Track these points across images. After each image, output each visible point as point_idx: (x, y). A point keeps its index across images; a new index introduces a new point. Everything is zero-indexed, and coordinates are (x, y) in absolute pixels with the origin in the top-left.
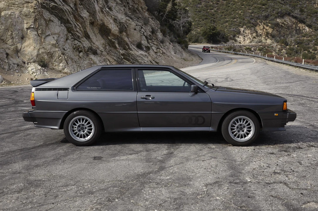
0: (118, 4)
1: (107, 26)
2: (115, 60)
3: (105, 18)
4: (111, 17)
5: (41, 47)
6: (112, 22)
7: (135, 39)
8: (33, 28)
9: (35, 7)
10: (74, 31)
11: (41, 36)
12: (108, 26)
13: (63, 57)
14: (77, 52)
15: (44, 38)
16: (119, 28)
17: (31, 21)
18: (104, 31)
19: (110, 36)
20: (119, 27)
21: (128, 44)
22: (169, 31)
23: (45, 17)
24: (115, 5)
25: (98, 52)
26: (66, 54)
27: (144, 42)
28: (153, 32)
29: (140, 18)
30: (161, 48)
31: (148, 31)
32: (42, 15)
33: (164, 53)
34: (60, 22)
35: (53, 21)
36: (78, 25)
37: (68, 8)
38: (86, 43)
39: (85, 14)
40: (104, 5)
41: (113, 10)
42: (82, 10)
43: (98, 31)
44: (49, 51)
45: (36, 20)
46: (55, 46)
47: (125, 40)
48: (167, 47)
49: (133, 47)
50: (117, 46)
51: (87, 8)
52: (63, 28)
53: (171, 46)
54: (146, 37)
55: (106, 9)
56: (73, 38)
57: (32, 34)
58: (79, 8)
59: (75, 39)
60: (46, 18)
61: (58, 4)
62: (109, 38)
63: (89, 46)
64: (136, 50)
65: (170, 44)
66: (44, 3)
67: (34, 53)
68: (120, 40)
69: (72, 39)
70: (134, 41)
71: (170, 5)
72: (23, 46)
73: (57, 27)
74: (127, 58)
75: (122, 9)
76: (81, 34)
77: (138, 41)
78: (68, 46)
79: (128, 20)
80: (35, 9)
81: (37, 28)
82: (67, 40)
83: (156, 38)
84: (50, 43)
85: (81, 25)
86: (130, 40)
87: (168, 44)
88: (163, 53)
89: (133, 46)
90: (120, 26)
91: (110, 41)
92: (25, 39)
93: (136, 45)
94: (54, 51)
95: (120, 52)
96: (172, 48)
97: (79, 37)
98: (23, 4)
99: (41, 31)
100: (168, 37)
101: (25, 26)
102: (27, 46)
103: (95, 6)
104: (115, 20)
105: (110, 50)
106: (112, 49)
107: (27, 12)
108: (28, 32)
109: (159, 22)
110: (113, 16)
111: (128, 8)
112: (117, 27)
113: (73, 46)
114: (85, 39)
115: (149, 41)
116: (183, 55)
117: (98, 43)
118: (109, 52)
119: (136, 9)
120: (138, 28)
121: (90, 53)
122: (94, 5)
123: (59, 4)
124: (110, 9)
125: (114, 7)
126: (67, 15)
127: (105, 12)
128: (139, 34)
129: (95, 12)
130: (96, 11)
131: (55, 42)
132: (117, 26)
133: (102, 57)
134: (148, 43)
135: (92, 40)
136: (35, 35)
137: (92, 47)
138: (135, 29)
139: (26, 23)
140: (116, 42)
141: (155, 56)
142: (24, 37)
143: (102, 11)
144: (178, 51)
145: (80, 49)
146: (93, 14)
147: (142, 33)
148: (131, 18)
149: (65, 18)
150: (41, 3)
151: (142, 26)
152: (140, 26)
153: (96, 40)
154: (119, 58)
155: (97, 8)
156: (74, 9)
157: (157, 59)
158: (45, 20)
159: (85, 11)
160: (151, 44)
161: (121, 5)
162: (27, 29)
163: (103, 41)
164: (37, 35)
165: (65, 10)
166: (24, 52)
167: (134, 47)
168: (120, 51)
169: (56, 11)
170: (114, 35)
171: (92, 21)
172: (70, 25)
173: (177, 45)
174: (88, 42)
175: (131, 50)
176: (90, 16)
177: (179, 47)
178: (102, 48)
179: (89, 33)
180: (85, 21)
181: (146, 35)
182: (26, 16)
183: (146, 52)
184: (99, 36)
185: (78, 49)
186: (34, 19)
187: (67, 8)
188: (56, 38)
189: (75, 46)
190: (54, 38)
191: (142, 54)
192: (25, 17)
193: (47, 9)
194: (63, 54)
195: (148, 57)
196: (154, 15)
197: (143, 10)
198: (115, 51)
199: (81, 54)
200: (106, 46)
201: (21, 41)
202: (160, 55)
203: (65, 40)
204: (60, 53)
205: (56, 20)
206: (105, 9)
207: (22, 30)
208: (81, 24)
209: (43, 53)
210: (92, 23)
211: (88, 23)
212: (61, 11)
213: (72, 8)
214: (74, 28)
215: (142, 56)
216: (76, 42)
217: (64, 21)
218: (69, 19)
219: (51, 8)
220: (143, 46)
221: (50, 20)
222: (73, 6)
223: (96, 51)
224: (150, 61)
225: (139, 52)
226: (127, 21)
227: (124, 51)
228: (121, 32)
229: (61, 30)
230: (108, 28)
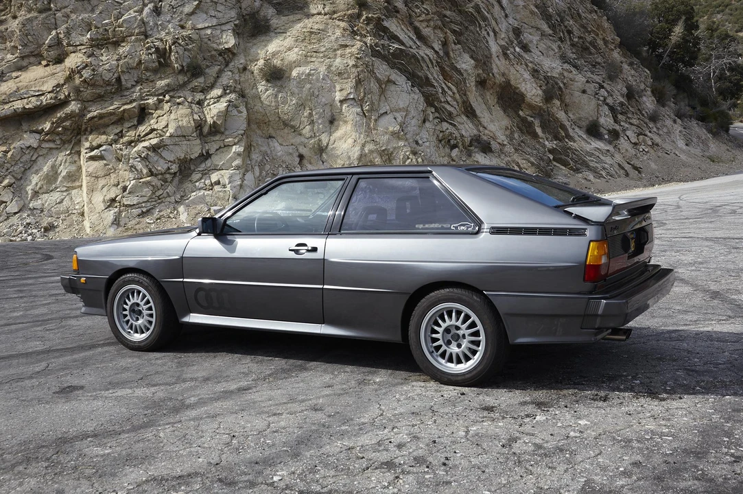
0: (544, 35)
1: (515, 88)
2: (533, 164)
3: (512, 70)
4: (527, 65)
5: (368, 139)
6: (529, 77)
7: (583, 114)
8: (353, 99)
9: (357, 54)
10: (441, 102)
11: (370, 115)
12: (519, 88)
13: (414, 160)
14: (446, 148)
15: (376, 120)
16: (544, 91)
17: (349, 86)
18: (510, 98)
19: (522, 110)
20: (544, 88)
21: (564, 125)
22: (675, 92)
23: (377, 74)
24: (538, 38)
25: (494, 145)
26: (420, 154)
27: (606, 121)
28: (631, 95)
29: (599, 64)
30: (649, 134)
31: (618, 94)
32: (372, 72)
33: (657, 145)
34: (410, 84)
35: (395, 83)
36: (449, 88)
37: (429, 52)
38: (467, 126)
39: (466, 63)
40: (510, 41)
41: (532, 50)
42: (460, 55)
43: (496, 100)
44: (384, 148)
45: (359, 82)
46: (398, 137)
47: (557, 118)
48: (665, 130)
49: (578, 133)
50: (539, 130)
51: (471, 49)
52: (417, 96)
53: (678, 128)
54: (612, 109)
55: (515, 50)
56: (437, 118)
57: (350, 113)
58: (453, 50)
59: (443, 120)
60: (380, 76)
61: (406, 46)
62: (521, 113)
63: (472, 135)
64: (584, 139)
65: (675, 122)
66: (377, 45)
67: (354, 153)
68: (546, 117)
69: (437, 121)
70: (580, 119)
71: (678, 30)
72: (332, 138)
73: (404, 96)
74: (561, 159)
75: (555, 47)
76: (457, 107)
77: (591, 119)
78: (427, 136)
79: (566, 70)
80: (357, 58)
81: (362, 100)
82: (424, 121)
83: (639, 110)
84: (388, 129)
85: (457, 88)
86: (571, 116)
87: (669, 122)
88: (654, 145)
89: (577, 130)
90: (546, 85)
91: (523, 120)
92: (336, 123)
93: (585, 129)
94: (395, 148)
95: (544, 146)
96: (680, 132)
97: (450, 114)
98: (335, 50)
99: (368, 105)
100: (672, 105)
101: (338, 96)
102: (340, 139)
103: (490, 43)
104: (535, 73)
105: (522, 142)
106: (528, 139)
107: (342, 67)
108: (344, 108)
109: (648, 72)
110: (530, 65)
111: (569, 43)
112: (538, 88)
113: (438, 136)
114: (465, 118)
115: (620, 116)
116: (708, 147)
117: (495, 125)
118: (520, 145)
119: (590, 43)
120: (591, 88)
121: (476, 150)
122: (487, 42)
123: (408, 46)
124: (525, 48)
125: (535, 42)
126: (425, 68)
127: (511, 56)
128: (594, 102)
129: (489, 57)
130: (491, 55)
131: (397, 128)
132: (540, 86)
133: (502, 158)
134: (616, 121)
135: (481, 120)
136: (357, 114)
137: (479, 136)
138: (584, 92)
139: (339, 89)
140: (537, 123)
141: (632, 151)
142: (334, 119)
143: (505, 55)
144: (695, 140)
145: (452, 142)
146: (485, 63)
147: (602, 98)
148: (575, 66)
149: (420, 74)
150: (371, 46)
151: (604, 82)
152: (597, 83)
153: (489, 119)
154: (542, 159)
155: (494, 48)
156: (441, 53)
157: (638, 158)
158: (378, 80)
159: (466, 57)
160: (622, 123)
161: (551, 38)
162: (342, 102)
163: (506, 122)
164: (361, 114)
165: (422, 57)
166: (333, 152)
167: (581, 133)
168: (547, 143)
169: (402, 61)
170: (531, 107)
171: (481, 78)
172: (431, 89)
173: (694, 123)
174: (471, 125)
175: (571, 139)
176: (476, 67)
177: (698, 129)
178: (503, 138)
179: (474, 105)
180: (465, 79)
181: (611, 104)
182: (340, 74)
183: (610, 143)
184: (498, 111)
185: (448, 142)
186: (356, 80)
187: (426, 52)
188: (399, 119)
189: (441, 135)
190: (395, 119)
191: (598, 149)
192: (337, 78)
193: (384, 58)
194: (414, 153)
195: (612, 156)
196: (637, 54)
197: (607, 46)
198: (534, 142)
199: (455, 152)
200: (512, 133)
201: (328, 128)
202: (646, 150)
203: (420, 122)
204: (407, 151)
205: (401, 79)
206: (512, 50)
207: (332, 105)
208: (457, 85)
209: (371, 152)
210: (481, 83)
211: (471, 83)
212: (413, 60)
213: (436, 52)
214: (440, 95)
215: (597, 154)
216: (445, 125)
217: (419, 82)
218: (430, 76)
219: (393, 54)
220: (602, 130)
221: (389, 81)
222: (440, 47)
223: (489, 144)
224: (619, 165)
225: (593, 143)
226: (566, 74)
227: (555, 142)
228: (548, 98)
229: (411, 100)
230: (517, 91)
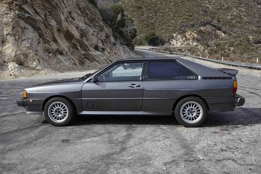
0: (79, 15)
1: (70, 32)
2: (77, 59)
3: (69, 26)
4: (74, 25)
5: (18, 49)
6: (75, 29)
7: (93, 42)
8: (12, 34)
9: (13, 17)
10: (45, 36)
11: (18, 41)
12: (72, 33)
13: (36, 57)
14: (47, 53)
15: (21, 42)
16: (80, 34)
17: (10, 29)
18: (69, 36)
19: (73, 40)
20: (80, 33)
21: (87, 46)
22: (119, 36)
23: (21, 25)
24: (77, 16)
25: (64, 52)
26: (38, 55)
27: (100, 45)
28: (107, 37)
29: (97, 26)
30: (113, 50)
31: (103, 36)
32: (18, 24)
33: (116, 53)
34: (33, 29)
35: (27, 29)
36: (47, 31)
37: (40, 18)
38: (54, 45)
39: (53, 23)
40: (68, 16)
41: (75, 20)
42: (51, 20)
43: (64, 37)
44: (24, 53)
45: (13, 28)
46: (30, 49)
47: (85, 43)
48: (118, 48)
49: (91, 49)
50: (79, 48)
51: (55, 18)
52: (36, 34)
53: (121, 48)
54: (102, 41)
55: (70, 19)
56: (44, 42)
57: (10, 39)
58: (48, 18)
59: (45, 43)
60: (22, 26)
61: (31, 15)
62: (73, 41)
63: (56, 48)
64: (94, 51)
65: (120, 46)
66: (20, 14)
67: (13, 54)
68: (81, 43)
69: (43, 43)
70: (92, 44)
71: (119, 16)
72: (3, 49)
73: (31, 33)
74: (87, 57)
75: (83, 19)
76: (50, 38)
77: (95, 44)
78: (40, 48)
79: (87, 27)
80: (13, 19)
81: (15, 34)
82: (39, 43)
83: (110, 42)
84: (25, 46)
85: (50, 31)
86: (89, 43)
87: (119, 46)
88: (115, 53)
89: (91, 48)
90: (81, 32)
91: (74, 44)
92: (5, 43)
93: (94, 47)
94: (28, 53)
95: (81, 53)
96: (122, 49)
97: (48, 41)
98: (3, 15)
99: (18, 36)
100: (119, 40)
101: (5, 33)
102: (7, 49)
103: (61, 16)
104: (77, 27)
105: (73, 51)
106: (75, 50)
107: (6, 22)
108: (8, 37)
109: (111, 29)
110: (75, 25)
111: (87, 18)
112: (78, 33)
113: (44, 49)
114: (53, 42)
115: (104, 44)
116: (130, 54)
117: (64, 45)
118: (73, 52)
119: (94, 19)
120: (95, 34)
121: (58, 54)
122: (60, 16)
123: (32, 15)
124: (73, 19)
125: (76, 17)
126: (39, 24)
127: (69, 21)
128: (96, 38)
129: (61, 21)
130: (62, 20)
131: (29, 45)
132: (79, 32)
133: (67, 57)
134: (103, 45)
135: (59, 43)
136: (13, 40)
137: (59, 49)
138: (93, 35)
139: (6, 30)
140: (78, 45)
141: (109, 55)
142: (4, 41)
143: (67, 21)
144: (126, 52)
145: (49, 51)
146: (60, 23)
147: (99, 37)
148: (90, 26)
149: (37, 26)
150: (18, 14)
151: (99, 32)
152: (97, 32)
153: (62, 43)
154: (80, 57)
155: (63, 18)
156: (44, 19)
157: (111, 58)
158: (21, 27)
159: (53, 21)
160: (105, 46)
161: (81, 16)
162: (7, 35)
163: (67, 44)
164: (15, 40)
165: (37, 20)
166: (4, 54)
167: (93, 49)
168: (82, 52)
169: (30, 21)
170: (76, 39)
171: (59, 28)
172: (41, 31)
173: (125, 47)
174: (56, 45)
175: (90, 51)
176: (57, 24)
177: (127, 49)
178: (67, 50)
179: (57, 38)
180: (53, 28)
181: (101, 39)
182: (6, 24)
183: (102, 52)
184: (65, 40)
185: (48, 51)
186: (12, 27)
187: (39, 18)
188: (30, 42)
189: (45, 48)
190: (28, 42)
191: (98, 54)
192: (5, 26)
193: (23, 19)
194: (36, 55)
195: (103, 57)
196: (107, 23)
197: (99, 20)
198: (77, 52)
199: (50, 55)
200: (70, 48)
201: (2, 44)
202: (113, 55)
203: (37, 43)
204: (33, 54)
205: (30, 28)
206: (69, 19)
207: (3, 36)
208: (50, 30)
209: (19, 54)
210: (59, 30)
211: (55, 30)
212: (34, 21)
213: (42, 18)
214: (44, 34)
215: (98, 56)
216: (46, 45)
217: (36, 29)
218: (40, 27)
219: (26, 18)
220: (99, 48)
221: (25, 28)
222: (44, 16)
223: (63, 52)
224: (105, 60)
225: (97, 52)
226: (87, 28)
227: (85, 52)
228: (82, 36)
229: (34, 35)
230: (71, 34)
